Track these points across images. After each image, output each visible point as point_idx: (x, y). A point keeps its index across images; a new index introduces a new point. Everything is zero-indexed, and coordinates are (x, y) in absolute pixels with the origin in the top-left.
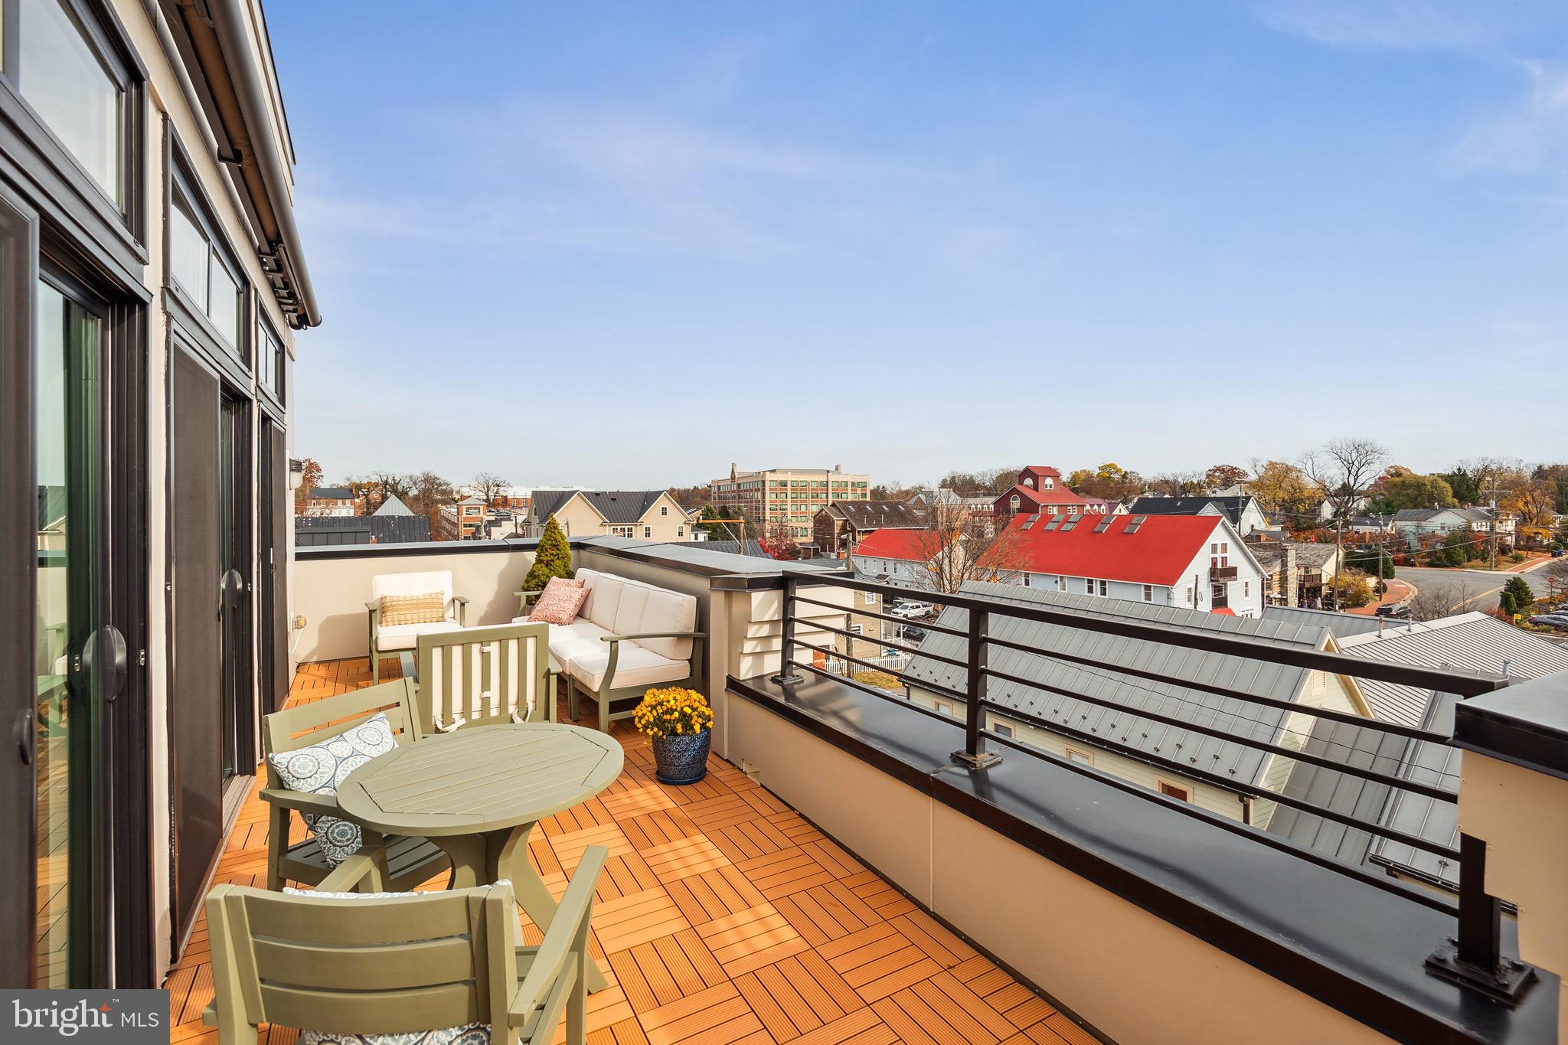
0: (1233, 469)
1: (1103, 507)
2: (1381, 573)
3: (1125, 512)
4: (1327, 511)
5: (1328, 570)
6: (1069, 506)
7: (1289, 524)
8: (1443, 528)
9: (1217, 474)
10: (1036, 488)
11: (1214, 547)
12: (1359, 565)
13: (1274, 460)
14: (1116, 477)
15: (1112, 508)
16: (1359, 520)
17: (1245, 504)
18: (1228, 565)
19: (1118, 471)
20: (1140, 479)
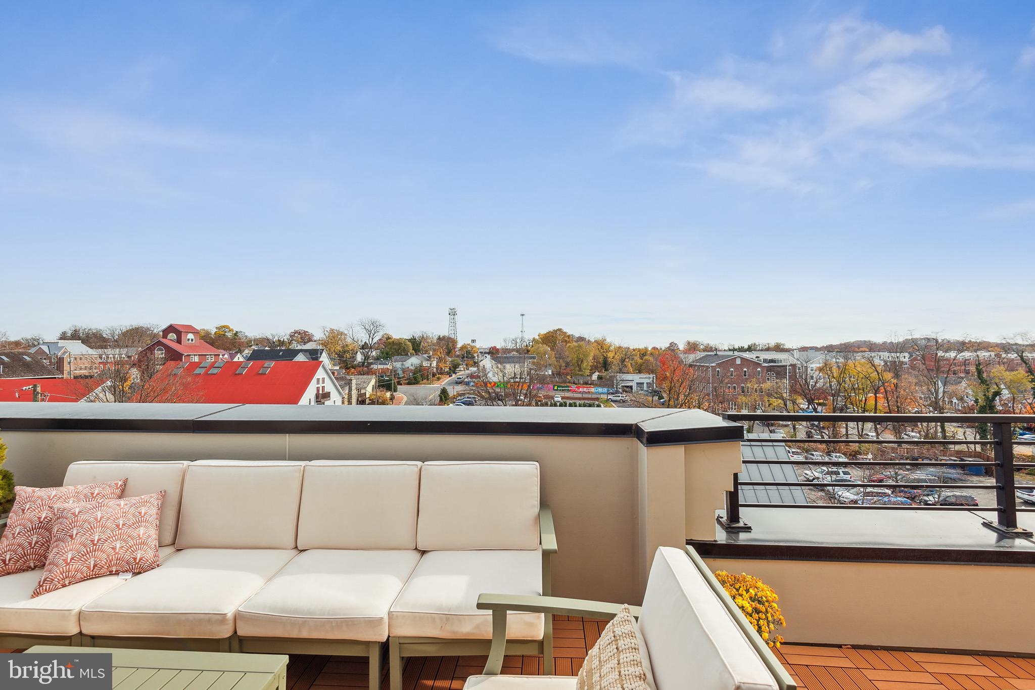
0: (305, 332)
1: (226, 356)
2: (393, 390)
3: (241, 359)
4: (359, 358)
5: (369, 391)
6: (208, 355)
7: (342, 365)
8: (412, 365)
9: (296, 335)
10: (179, 341)
11: (318, 380)
12: (383, 386)
13: (333, 328)
14: (229, 335)
15: (232, 356)
16: (376, 361)
17: (321, 353)
18: (325, 391)
19: (231, 330)
20: (246, 337)
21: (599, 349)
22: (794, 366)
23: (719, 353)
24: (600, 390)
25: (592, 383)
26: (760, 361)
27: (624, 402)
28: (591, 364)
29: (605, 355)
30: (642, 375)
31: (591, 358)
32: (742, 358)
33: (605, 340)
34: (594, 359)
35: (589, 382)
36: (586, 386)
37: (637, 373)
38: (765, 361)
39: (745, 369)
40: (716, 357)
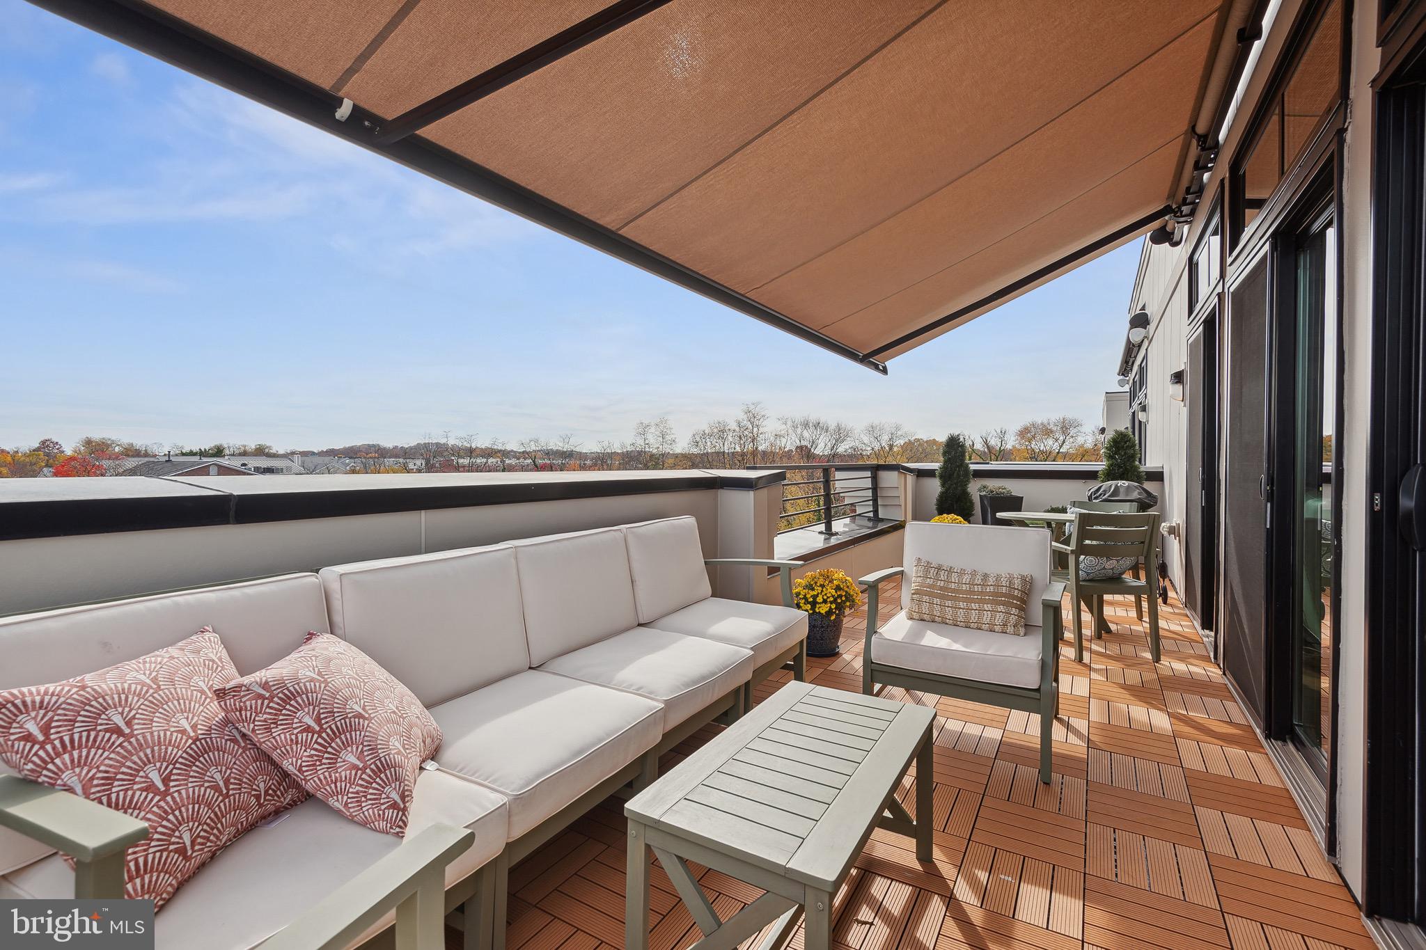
26: (250, 469)
32: (221, 466)
38: (257, 469)
40: (169, 464)
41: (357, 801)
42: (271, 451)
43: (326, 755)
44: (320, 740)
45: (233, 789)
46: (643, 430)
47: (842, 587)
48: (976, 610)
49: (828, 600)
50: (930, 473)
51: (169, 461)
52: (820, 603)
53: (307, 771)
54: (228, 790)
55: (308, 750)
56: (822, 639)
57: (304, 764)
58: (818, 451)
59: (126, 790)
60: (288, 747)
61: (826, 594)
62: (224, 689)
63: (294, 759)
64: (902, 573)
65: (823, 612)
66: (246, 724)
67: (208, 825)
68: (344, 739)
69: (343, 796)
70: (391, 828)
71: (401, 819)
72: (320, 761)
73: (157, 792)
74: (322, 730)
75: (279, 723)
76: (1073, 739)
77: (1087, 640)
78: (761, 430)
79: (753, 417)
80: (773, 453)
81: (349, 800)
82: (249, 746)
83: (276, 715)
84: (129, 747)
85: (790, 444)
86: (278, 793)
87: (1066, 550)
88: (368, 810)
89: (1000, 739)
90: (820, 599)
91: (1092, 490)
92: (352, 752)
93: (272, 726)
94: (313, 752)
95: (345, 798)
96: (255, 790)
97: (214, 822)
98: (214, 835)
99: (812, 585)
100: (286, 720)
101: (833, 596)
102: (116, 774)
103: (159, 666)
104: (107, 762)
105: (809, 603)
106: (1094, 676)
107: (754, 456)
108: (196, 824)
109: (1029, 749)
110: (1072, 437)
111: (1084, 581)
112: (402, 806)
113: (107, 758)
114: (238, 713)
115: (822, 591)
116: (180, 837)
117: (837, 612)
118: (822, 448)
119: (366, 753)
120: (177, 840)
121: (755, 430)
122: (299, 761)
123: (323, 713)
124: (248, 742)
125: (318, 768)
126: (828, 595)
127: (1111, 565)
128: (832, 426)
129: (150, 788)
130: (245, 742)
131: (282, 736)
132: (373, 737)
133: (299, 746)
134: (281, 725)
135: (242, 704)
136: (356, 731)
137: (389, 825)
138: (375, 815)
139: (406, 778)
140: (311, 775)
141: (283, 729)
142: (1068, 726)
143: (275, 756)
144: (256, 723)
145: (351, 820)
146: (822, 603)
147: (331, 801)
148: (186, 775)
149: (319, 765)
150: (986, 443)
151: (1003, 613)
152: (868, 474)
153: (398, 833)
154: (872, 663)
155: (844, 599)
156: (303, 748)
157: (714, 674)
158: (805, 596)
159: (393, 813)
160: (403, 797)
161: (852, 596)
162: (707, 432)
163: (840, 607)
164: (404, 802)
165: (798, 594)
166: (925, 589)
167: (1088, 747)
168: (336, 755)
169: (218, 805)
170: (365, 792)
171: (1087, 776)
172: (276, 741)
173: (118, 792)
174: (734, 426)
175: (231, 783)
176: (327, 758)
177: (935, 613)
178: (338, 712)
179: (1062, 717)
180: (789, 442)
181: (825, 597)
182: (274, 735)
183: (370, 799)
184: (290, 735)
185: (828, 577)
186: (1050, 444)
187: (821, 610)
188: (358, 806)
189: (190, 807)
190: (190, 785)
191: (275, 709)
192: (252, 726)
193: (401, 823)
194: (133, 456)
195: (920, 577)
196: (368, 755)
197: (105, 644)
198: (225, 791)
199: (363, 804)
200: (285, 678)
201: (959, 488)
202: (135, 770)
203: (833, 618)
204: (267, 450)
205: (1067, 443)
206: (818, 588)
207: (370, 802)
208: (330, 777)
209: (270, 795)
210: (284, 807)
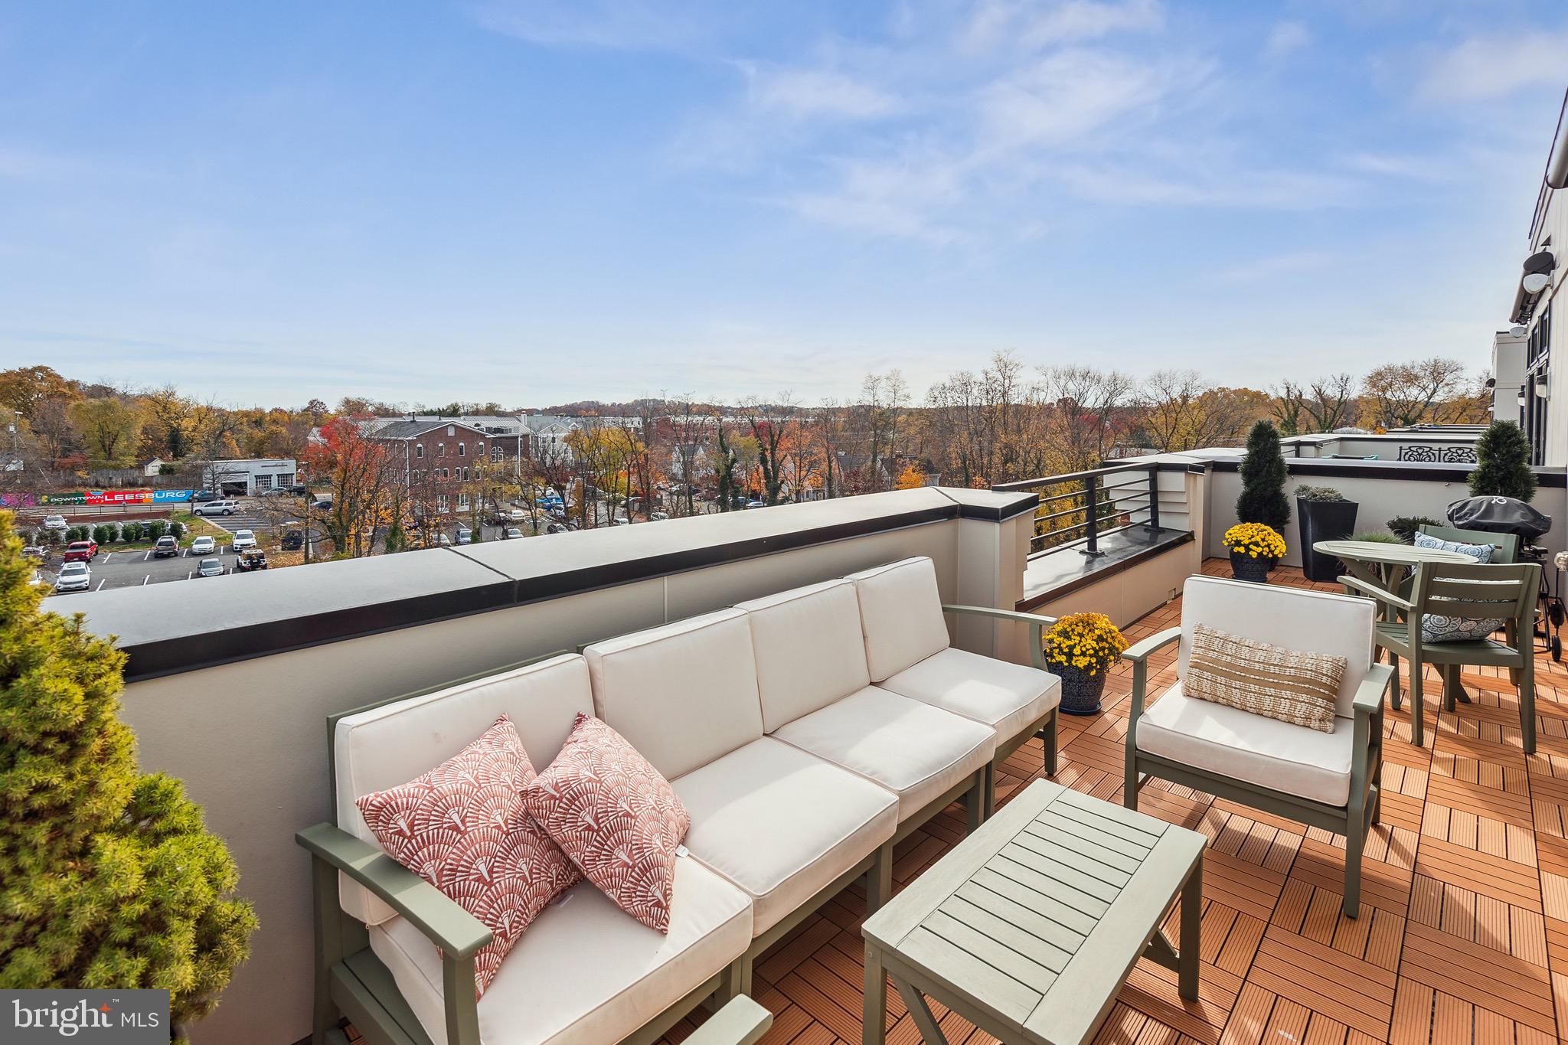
21: (157, 412)
22: (525, 436)
23: (417, 419)
24: (170, 494)
25: (148, 483)
26: (482, 430)
27: (230, 514)
28: (139, 444)
29: (175, 425)
30: (266, 461)
31: (139, 432)
32: (457, 427)
33: (172, 394)
34: (145, 431)
35: (140, 481)
36: (132, 490)
37: (254, 457)
38: (489, 430)
39: (461, 444)
40: (413, 425)
41: (629, 896)
42: (500, 410)
43: (603, 852)
44: (598, 838)
45: (535, 878)
46: (872, 385)
47: (1105, 637)
48: (1271, 696)
49: (1088, 653)
50: (1228, 467)
51: (414, 421)
52: (1078, 656)
53: (589, 864)
54: (532, 879)
55: (590, 847)
56: (1079, 696)
57: (586, 858)
58: (1089, 404)
59: (465, 880)
60: (574, 842)
61: (1085, 646)
62: (527, 791)
63: (579, 853)
64: (1179, 637)
65: (1081, 666)
66: (542, 820)
67: (520, 911)
68: (617, 838)
69: (617, 889)
70: (656, 924)
71: (664, 917)
72: (599, 857)
73: (485, 883)
74: (600, 829)
75: (567, 821)
76: (1394, 858)
77: (1433, 713)
78: (1014, 382)
79: (1004, 367)
80: (1030, 408)
81: (622, 895)
82: (544, 836)
83: (564, 814)
84: (465, 843)
85: (1051, 396)
86: (565, 877)
87: (1404, 605)
88: (637, 905)
89: (1297, 849)
90: (1077, 651)
91: (1453, 507)
92: (623, 850)
93: (562, 823)
94: (593, 849)
95: (619, 891)
96: (550, 877)
97: (524, 909)
98: (524, 919)
99: (1069, 632)
100: (572, 818)
101: (1094, 649)
102: (458, 866)
103: (478, 764)
104: (451, 856)
105: (1065, 654)
106: (1435, 769)
107: (1005, 414)
108: (512, 910)
109: (1332, 866)
110: (1447, 385)
111: (1429, 643)
112: (665, 904)
113: (451, 852)
114: (536, 811)
115: (1080, 641)
116: (502, 923)
117: (1098, 667)
118: (1092, 401)
119: (634, 852)
120: (501, 925)
121: (1007, 381)
122: (583, 856)
123: (600, 813)
124: (543, 832)
125: (598, 863)
126: (1088, 647)
127: (1467, 627)
128: (1106, 375)
129: (480, 879)
130: (540, 833)
131: (570, 832)
132: (639, 836)
133: (582, 842)
134: (569, 822)
135: (539, 803)
136: (625, 830)
137: (655, 922)
138: (643, 911)
139: (667, 877)
140: (592, 868)
141: (570, 827)
142: (1390, 840)
143: (563, 847)
144: (550, 820)
145: (623, 910)
146: (1080, 655)
147: (608, 892)
148: (503, 867)
149: (599, 861)
150: (1320, 393)
151: (1306, 703)
152: (1146, 475)
153: (662, 930)
154: (1137, 749)
155: (1106, 652)
156: (586, 844)
157: (953, 758)
158: (1060, 644)
159: (658, 910)
160: (665, 896)
161: (1117, 649)
162: (947, 385)
163: (1103, 662)
164: (666, 901)
165: (1051, 641)
166: (1207, 663)
167: (1414, 872)
168: (610, 852)
169: (526, 894)
170: (634, 888)
171: (1408, 913)
172: (565, 836)
173: (459, 882)
174: (981, 378)
175: (534, 873)
176: (604, 855)
177: (1219, 694)
178: (611, 811)
179: (1384, 825)
180: (1049, 396)
181: (1084, 649)
182: (563, 831)
183: (639, 896)
184: (575, 832)
185: (1089, 625)
186: (1413, 393)
187: (1078, 663)
188: (629, 900)
189: (508, 896)
190: (507, 876)
191: (564, 809)
192: (546, 821)
193: (664, 921)
194: (383, 416)
195: (1201, 647)
196: (636, 854)
197: (436, 735)
198: (530, 881)
199: (634, 900)
200: (570, 779)
201: (1270, 489)
202: (470, 863)
203: (1093, 673)
204: (496, 409)
205: (1439, 393)
206: (1075, 637)
207: (639, 898)
208: (607, 871)
209: (560, 880)
210: (569, 886)
